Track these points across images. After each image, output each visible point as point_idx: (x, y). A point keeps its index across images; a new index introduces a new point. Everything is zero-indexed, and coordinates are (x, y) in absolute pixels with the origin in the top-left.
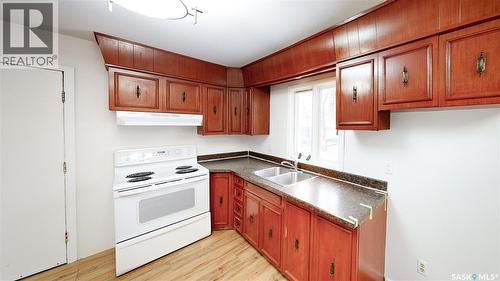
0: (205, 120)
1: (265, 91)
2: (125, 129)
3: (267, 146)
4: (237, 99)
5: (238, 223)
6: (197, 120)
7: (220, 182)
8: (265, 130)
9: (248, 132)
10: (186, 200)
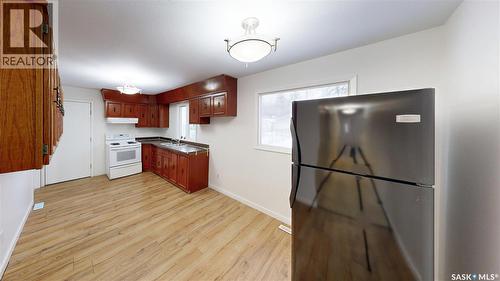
0: (139, 121)
1: (167, 107)
2: (110, 125)
3: (168, 134)
4: (153, 109)
5: (153, 168)
6: (136, 120)
7: (146, 150)
8: (167, 125)
9: (158, 126)
10: (132, 155)
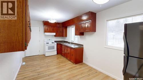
0: (56, 34)
1: (66, 28)
5: (61, 53)
7: (58, 46)
8: (66, 36)
9: (63, 36)
10: (53, 48)
